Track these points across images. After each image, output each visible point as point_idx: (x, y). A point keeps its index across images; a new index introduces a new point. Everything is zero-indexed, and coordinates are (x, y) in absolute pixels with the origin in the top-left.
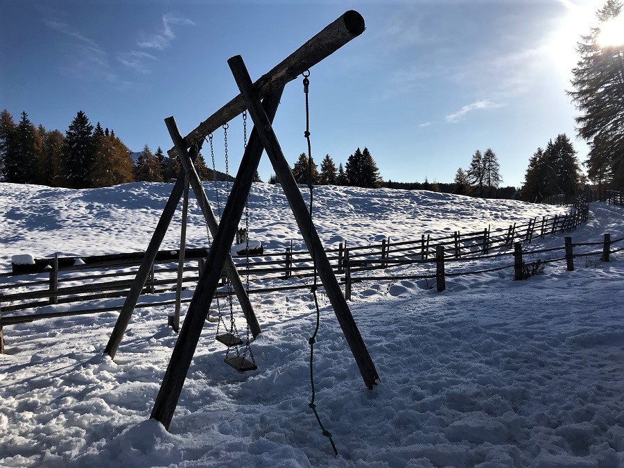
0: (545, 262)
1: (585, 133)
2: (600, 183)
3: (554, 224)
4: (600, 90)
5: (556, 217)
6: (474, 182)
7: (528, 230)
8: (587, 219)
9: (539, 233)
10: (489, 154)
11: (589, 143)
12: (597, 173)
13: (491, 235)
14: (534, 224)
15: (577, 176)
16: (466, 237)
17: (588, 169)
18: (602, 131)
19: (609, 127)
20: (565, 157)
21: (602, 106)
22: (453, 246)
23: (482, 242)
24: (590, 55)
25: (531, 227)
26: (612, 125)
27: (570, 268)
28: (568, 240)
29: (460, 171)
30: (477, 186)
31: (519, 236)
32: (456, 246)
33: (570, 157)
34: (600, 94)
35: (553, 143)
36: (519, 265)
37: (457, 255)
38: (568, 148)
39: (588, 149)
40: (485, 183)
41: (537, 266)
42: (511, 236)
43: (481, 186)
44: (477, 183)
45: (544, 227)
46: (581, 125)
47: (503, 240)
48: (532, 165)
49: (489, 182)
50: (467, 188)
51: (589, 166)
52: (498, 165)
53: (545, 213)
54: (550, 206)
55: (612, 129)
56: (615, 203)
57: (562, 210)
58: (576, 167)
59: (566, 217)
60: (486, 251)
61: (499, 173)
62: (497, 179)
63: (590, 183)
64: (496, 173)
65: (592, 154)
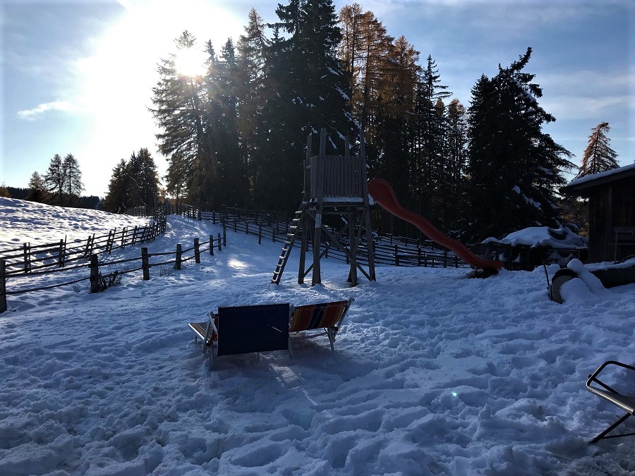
0: (122, 273)
1: (165, 149)
2: (177, 197)
3: (134, 234)
4: (177, 112)
5: (136, 229)
6: (52, 189)
7: (108, 241)
8: (164, 230)
9: (120, 243)
10: (70, 160)
11: (167, 160)
12: (174, 188)
13: (67, 247)
14: (113, 235)
15: (157, 189)
16: (39, 249)
17: (167, 184)
18: (179, 149)
19: (184, 147)
20: (147, 170)
21: (178, 127)
22: (22, 259)
23: (57, 253)
24: (168, 77)
25: (111, 238)
26: (186, 145)
27: (146, 277)
28: (145, 250)
29: (35, 175)
30: (57, 194)
31: (98, 247)
32: (25, 259)
33: (152, 171)
34: (176, 115)
35: (136, 156)
36: (95, 277)
37: (26, 270)
38: (150, 163)
39: (167, 165)
40: (65, 190)
41: (114, 278)
42: (90, 247)
43: (60, 194)
44: (56, 190)
45: (125, 238)
46: (161, 142)
47: (81, 252)
48: (115, 175)
49: (70, 189)
50: (44, 195)
51: (168, 180)
52: (80, 173)
53: (126, 224)
54: (132, 217)
55: (186, 150)
56: (189, 216)
57: (142, 222)
58: (157, 181)
59: (145, 228)
60: (61, 263)
61: (82, 180)
62: (78, 186)
63: (169, 196)
64: (78, 181)
65: (171, 170)
